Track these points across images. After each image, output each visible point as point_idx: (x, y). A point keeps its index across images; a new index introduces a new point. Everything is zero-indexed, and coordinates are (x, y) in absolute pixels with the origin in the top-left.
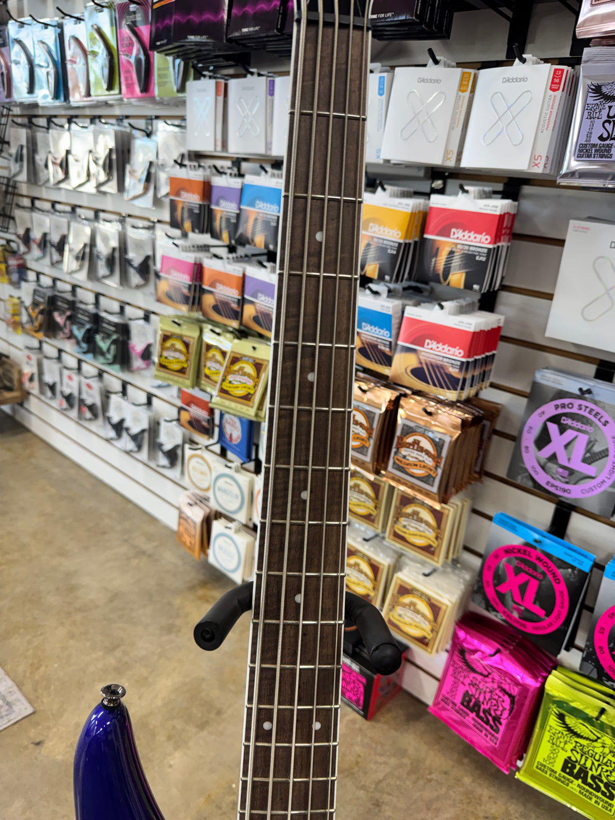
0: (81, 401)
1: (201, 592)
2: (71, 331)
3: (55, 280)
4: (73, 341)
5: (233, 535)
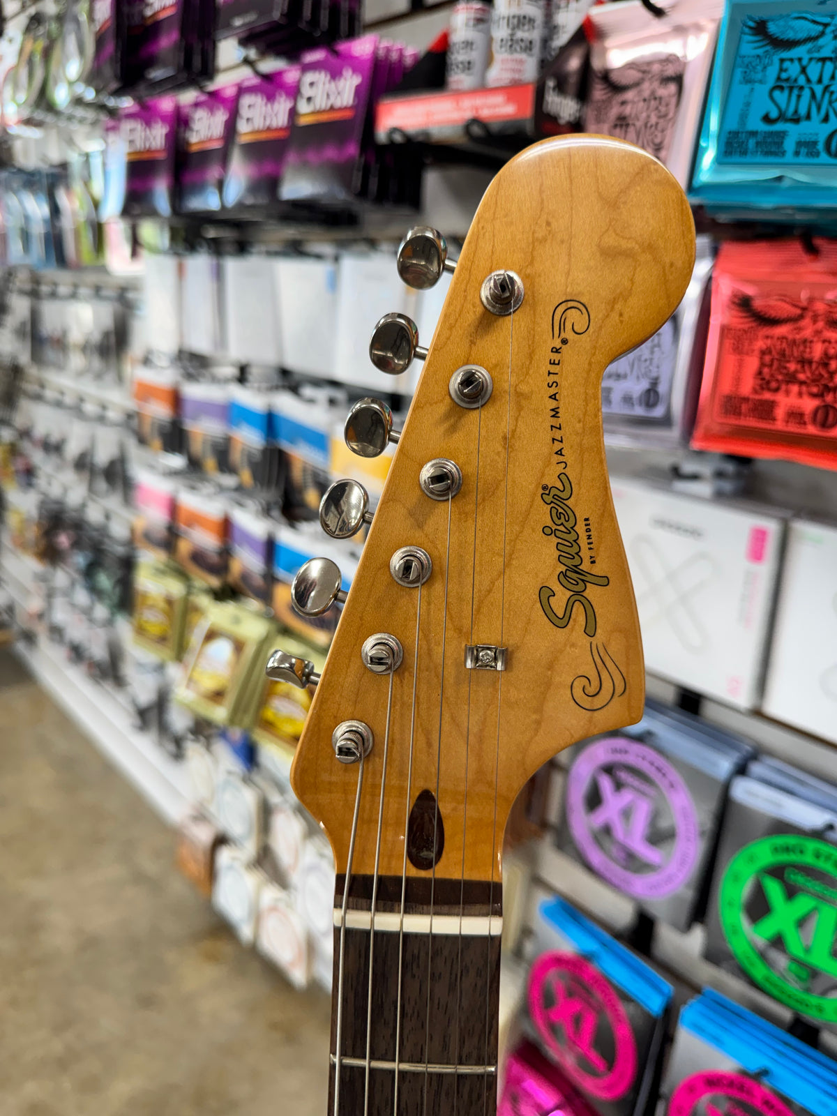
5: (243, 871)
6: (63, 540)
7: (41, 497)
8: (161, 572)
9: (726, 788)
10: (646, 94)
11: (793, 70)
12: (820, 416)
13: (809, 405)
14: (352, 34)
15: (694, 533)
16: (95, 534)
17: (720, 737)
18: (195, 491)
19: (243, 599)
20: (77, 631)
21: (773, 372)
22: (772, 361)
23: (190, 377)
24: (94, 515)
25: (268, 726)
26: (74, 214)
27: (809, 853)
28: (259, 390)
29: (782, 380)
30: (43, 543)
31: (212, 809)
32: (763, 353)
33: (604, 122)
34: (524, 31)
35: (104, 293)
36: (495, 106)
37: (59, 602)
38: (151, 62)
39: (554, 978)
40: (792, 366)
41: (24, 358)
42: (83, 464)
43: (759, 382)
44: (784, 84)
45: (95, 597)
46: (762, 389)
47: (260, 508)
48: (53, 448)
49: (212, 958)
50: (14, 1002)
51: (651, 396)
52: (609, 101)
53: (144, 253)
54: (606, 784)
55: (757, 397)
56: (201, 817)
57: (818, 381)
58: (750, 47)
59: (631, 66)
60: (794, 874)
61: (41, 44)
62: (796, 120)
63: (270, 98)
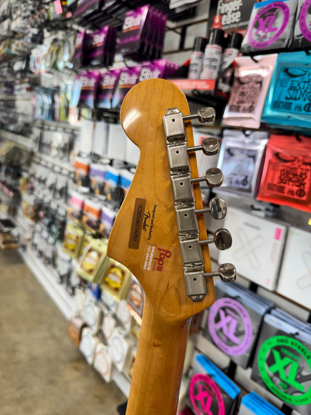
0: (45, 255)
5: (91, 337)
6: (41, 214)
7: (35, 198)
8: (75, 227)
9: (263, 317)
10: (250, 86)
11: (296, 84)
12: (299, 193)
13: (295, 189)
14: (159, 58)
15: (257, 228)
16: (53, 212)
17: (263, 300)
18: (91, 200)
19: (103, 239)
20: (42, 246)
21: (284, 177)
22: (284, 174)
23: (94, 162)
24: (53, 206)
25: (107, 284)
26: (60, 104)
27: (289, 342)
28: (117, 168)
29: (287, 180)
30: (34, 214)
31: (83, 314)
32: (282, 171)
33: (237, 93)
34: (214, 63)
35: (67, 130)
36: (202, 86)
37: (37, 235)
38: (93, 59)
39: (199, 383)
40: (291, 176)
41: (36, 150)
42: (52, 188)
43: (280, 180)
44: (292, 88)
45: (50, 235)
46: (281, 182)
47: (112, 208)
48: (42, 181)
49: (76, 369)
50: (4, 377)
51: (245, 181)
52: (239, 87)
53: (82, 119)
54: (222, 314)
55: (279, 185)
56: (79, 316)
57: (299, 181)
58: (283, 76)
59: (247, 77)
60: (284, 350)
61: (56, 48)
62: (295, 99)
63: (131, 74)
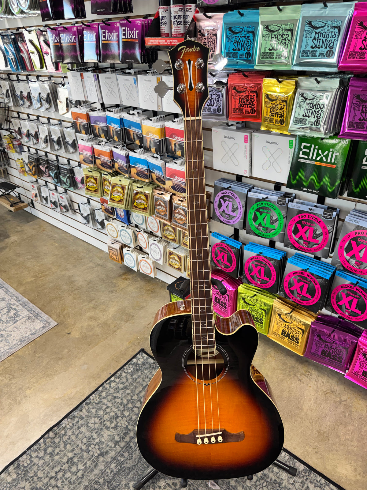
0: (60, 204)
1: (123, 277)
2: (49, 173)
3: (37, 150)
4: (51, 177)
5: (132, 253)
6: (43, 169)
7: (27, 154)
9: (247, 195)
18: (99, 145)
20: (52, 198)
26: (27, 51)
30: (33, 170)
34: (179, 19)
36: (175, 42)
42: (46, 140)
51: (219, 110)
54: (222, 201)
56: (115, 242)
60: (262, 209)
